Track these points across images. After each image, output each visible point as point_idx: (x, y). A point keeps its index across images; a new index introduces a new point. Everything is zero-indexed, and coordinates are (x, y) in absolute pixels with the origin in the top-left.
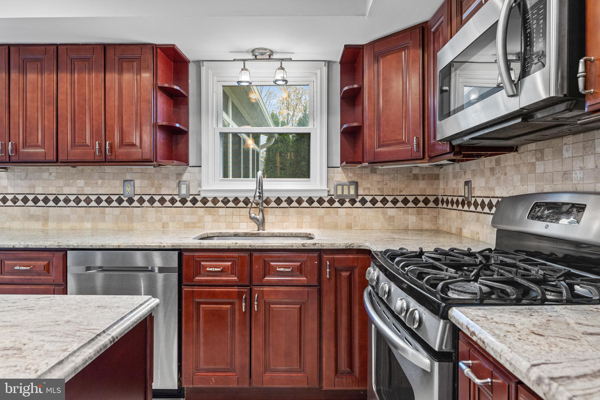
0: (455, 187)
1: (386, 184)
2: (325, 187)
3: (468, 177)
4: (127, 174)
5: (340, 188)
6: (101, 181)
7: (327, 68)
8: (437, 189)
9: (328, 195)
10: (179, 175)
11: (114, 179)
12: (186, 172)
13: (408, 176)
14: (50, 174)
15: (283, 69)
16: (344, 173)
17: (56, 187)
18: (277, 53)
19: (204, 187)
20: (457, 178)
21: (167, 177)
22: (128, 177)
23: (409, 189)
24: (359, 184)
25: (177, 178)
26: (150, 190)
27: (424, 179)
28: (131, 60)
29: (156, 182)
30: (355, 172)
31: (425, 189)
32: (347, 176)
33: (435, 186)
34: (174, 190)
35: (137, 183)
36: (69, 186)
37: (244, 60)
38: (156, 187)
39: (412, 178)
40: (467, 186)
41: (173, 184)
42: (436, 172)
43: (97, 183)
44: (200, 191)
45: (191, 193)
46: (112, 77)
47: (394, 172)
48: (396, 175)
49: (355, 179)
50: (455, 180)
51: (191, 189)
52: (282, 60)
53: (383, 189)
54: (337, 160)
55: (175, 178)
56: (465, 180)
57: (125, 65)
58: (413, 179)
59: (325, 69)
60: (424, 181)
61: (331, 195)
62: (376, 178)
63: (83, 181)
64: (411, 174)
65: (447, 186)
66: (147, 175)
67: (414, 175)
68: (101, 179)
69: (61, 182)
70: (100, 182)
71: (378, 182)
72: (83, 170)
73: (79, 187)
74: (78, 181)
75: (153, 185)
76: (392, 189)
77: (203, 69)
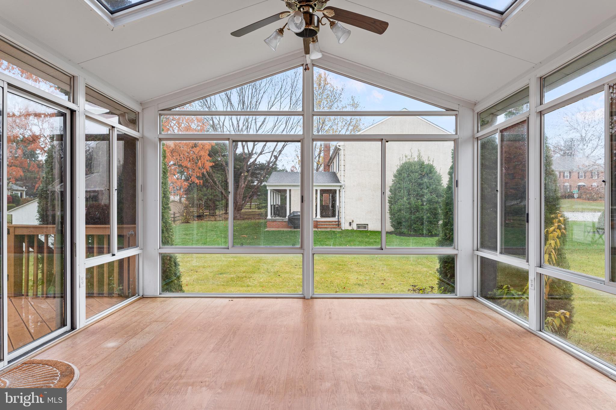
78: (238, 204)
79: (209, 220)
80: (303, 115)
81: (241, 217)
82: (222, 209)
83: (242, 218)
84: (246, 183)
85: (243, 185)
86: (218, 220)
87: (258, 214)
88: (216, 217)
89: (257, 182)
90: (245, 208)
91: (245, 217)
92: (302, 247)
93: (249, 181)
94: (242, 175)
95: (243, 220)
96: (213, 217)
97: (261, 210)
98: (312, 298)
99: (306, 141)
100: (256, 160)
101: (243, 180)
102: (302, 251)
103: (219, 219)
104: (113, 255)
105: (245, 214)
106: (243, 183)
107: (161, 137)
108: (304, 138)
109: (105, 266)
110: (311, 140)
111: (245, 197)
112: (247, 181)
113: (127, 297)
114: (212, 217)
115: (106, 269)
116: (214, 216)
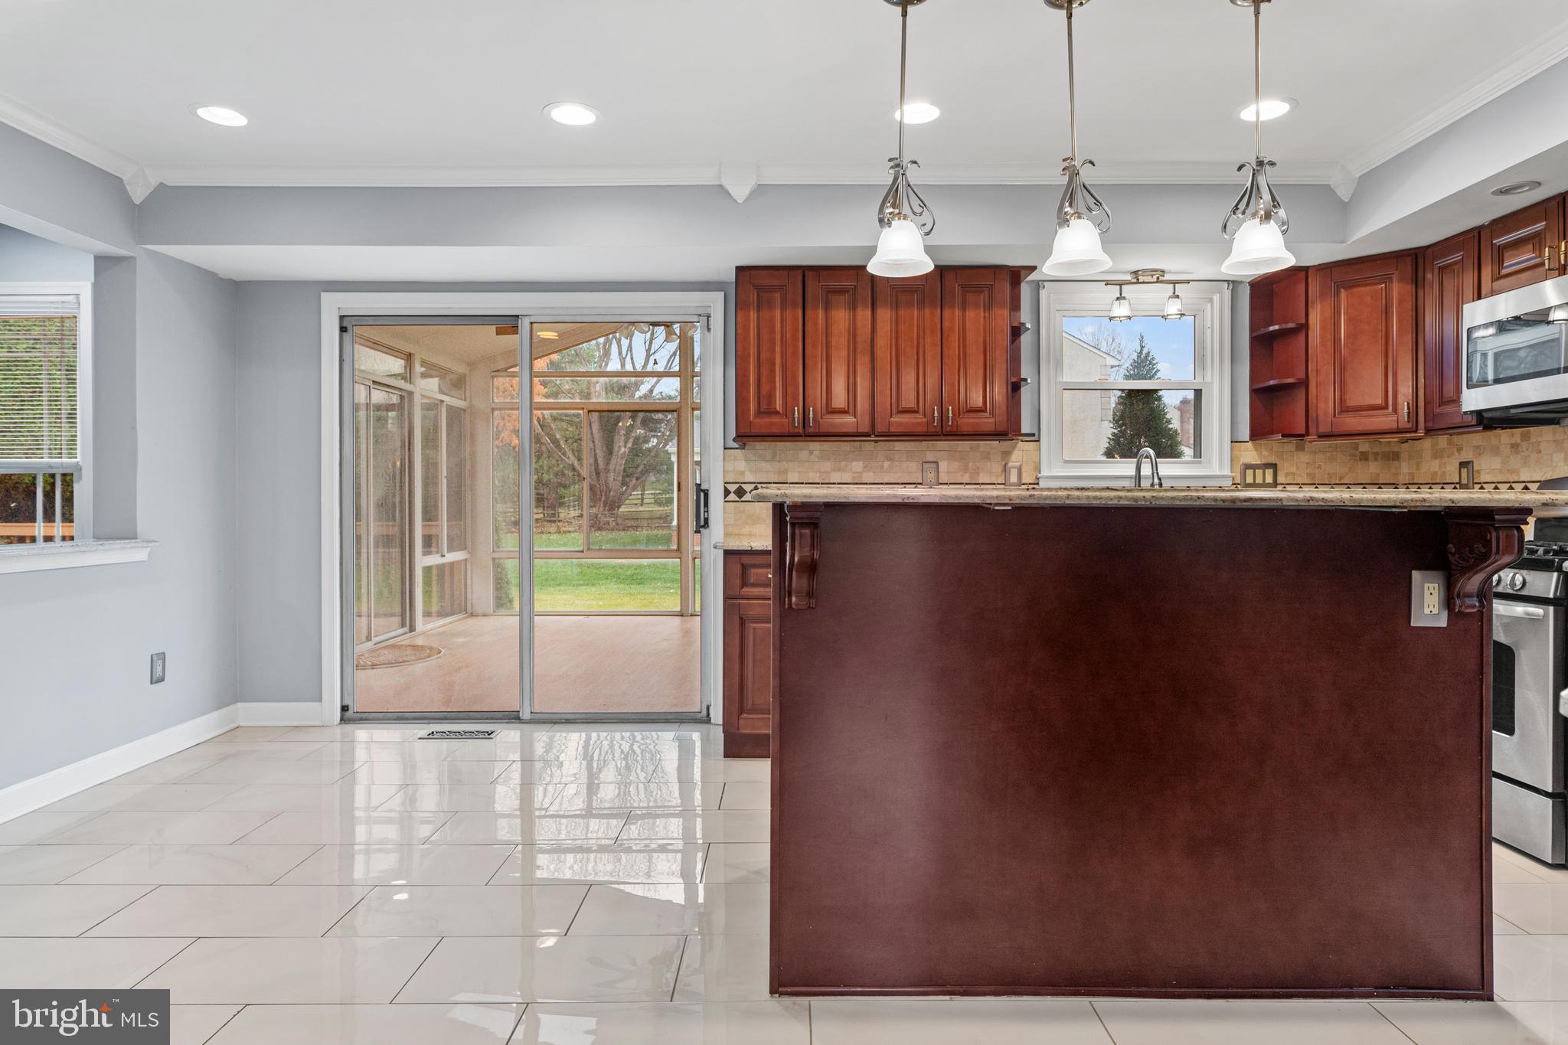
0: (1437, 470)
1: (1320, 467)
2: (1227, 472)
3: (1466, 456)
4: (928, 453)
5: (1250, 473)
6: (889, 463)
7: (1230, 291)
8: (1396, 474)
9: (1233, 484)
10: (1007, 454)
11: (907, 460)
12: (1016, 449)
13: (1353, 455)
14: (811, 453)
15: (1178, 297)
16: (1256, 450)
17: (820, 472)
18: (1170, 272)
19: (1044, 473)
20: (1442, 457)
21: (987, 457)
22: (930, 457)
23: (1354, 475)
24: (1279, 467)
25: (1003, 459)
26: (962, 476)
27: (1376, 459)
28: (978, 290)
29: (971, 464)
30: (1271, 450)
31: (1378, 475)
32: (1260, 456)
33: (1393, 470)
34: (998, 476)
35: (943, 466)
36: (839, 470)
37: (1121, 284)
38: (970, 473)
39: (1358, 458)
40: (1466, 469)
41: (997, 467)
42: (1396, 450)
43: (882, 467)
44: (1038, 479)
45: (1023, 482)
46: (953, 315)
47: (1331, 449)
48: (1335, 453)
49: (1272, 460)
50: (1437, 461)
51: (1024, 475)
52: (1175, 283)
53: (1315, 474)
54: (1245, 432)
55: (999, 459)
56: (1460, 461)
57: (971, 297)
58: (1360, 459)
59: (1227, 294)
60: (1375, 463)
61: (1235, 484)
62: (1304, 457)
63: (861, 463)
64: (1357, 452)
65: (1418, 468)
66: (958, 453)
67: (1362, 453)
68: (888, 460)
69: (827, 465)
70: (887, 464)
71: (1308, 463)
72: (861, 447)
73: (854, 473)
74: (854, 463)
75: (966, 469)
76: (1328, 474)
77: (1043, 293)
78: (612, 493)
79: (542, 533)
80: (679, 376)
81: (617, 524)
82: (574, 506)
83: (621, 527)
84: (629, 445)
85: (622, 449)
86: (564, 532)
87: (658, 516)
88: (560, 524)
89: (655, 440)
90: (627, 502)
91: (630, 523)
92: (679, 549)
93: (637, 439)
94: (620, 424)
95: (624, 530)
96: (553, 524)
97: (666, 508)
98: (691, 615)
99: (683, 410)
100: (651, 391)
101: (623, 438)
102: (678, 554)
103: (565, 529)
104: (443, 556)
105: (628, 517)
106: (622, 444)
107: (494, 406)
108: (681, 408)
109: (434, 568)
110: (690, 409)
111: (627, 475)
112: (631, 440)
113: (447, 615)
114: (549, 524)
115: (434, 572)
116: (554, 522)
